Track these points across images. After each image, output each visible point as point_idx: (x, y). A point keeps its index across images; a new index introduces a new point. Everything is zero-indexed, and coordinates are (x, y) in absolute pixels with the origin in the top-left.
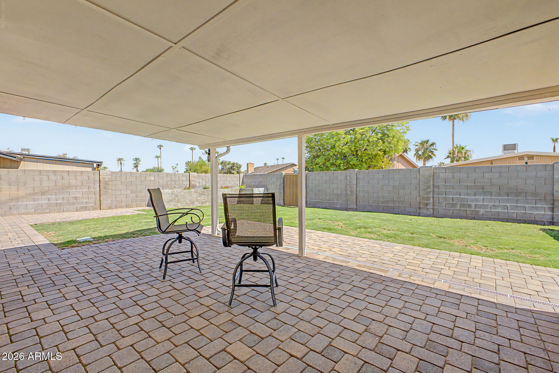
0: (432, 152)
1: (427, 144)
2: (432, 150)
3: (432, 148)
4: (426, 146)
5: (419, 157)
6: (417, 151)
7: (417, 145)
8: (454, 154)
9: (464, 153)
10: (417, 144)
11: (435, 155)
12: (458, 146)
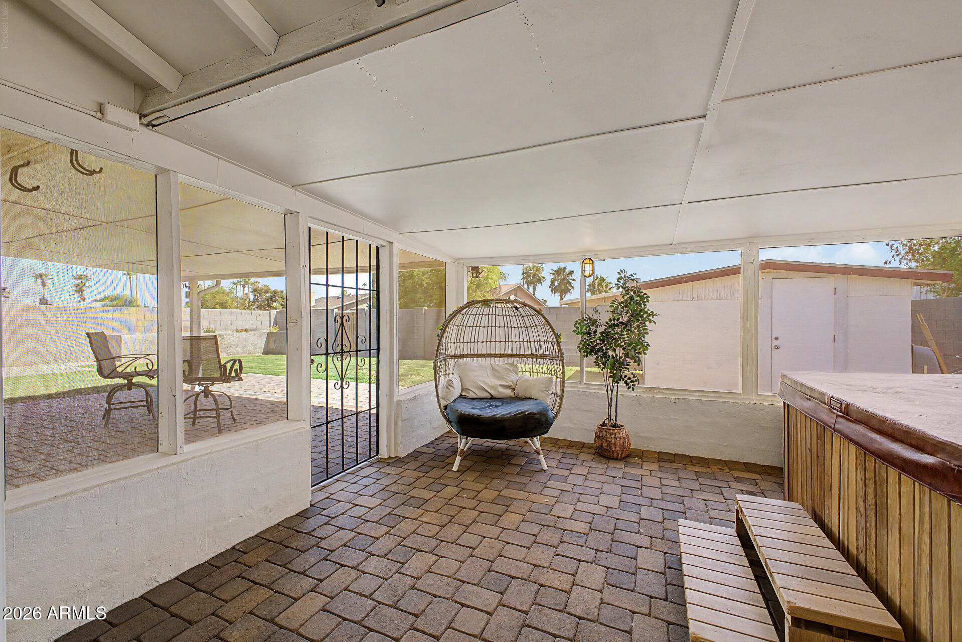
0: (570, 283)
1: (564, 272)
2: (570, 281)
3: (570, 278)
4: (562, 275)
5: (554, 289)
6: (553, 281)
7: (553, 274)
8: (594, 287)
9: (604, 286)
10: (553, 272)
11: (573, 287)
12: (599, 277)
